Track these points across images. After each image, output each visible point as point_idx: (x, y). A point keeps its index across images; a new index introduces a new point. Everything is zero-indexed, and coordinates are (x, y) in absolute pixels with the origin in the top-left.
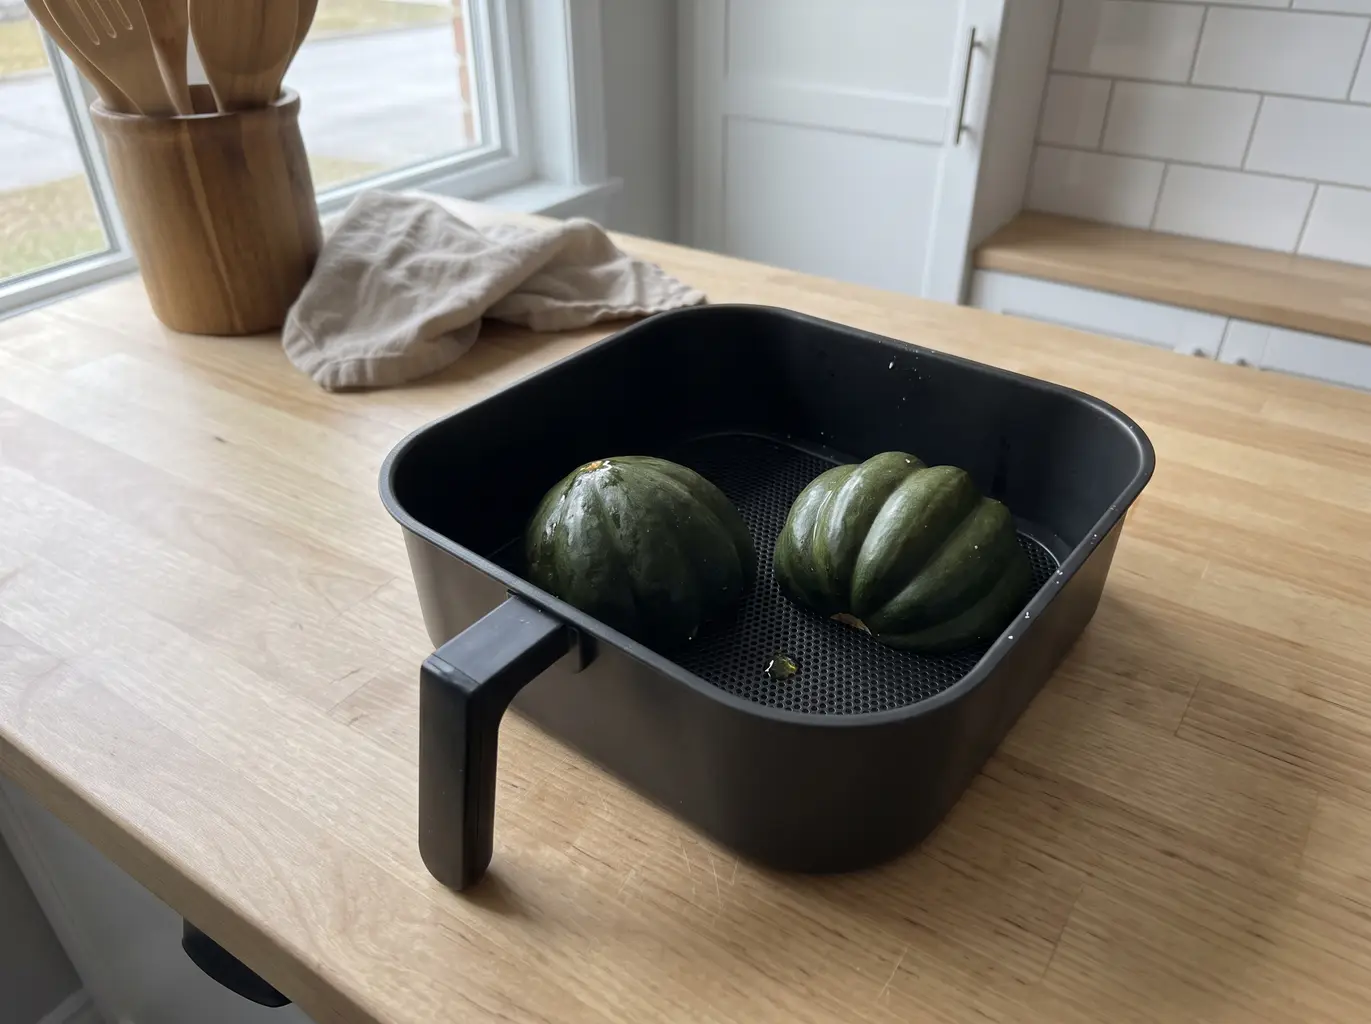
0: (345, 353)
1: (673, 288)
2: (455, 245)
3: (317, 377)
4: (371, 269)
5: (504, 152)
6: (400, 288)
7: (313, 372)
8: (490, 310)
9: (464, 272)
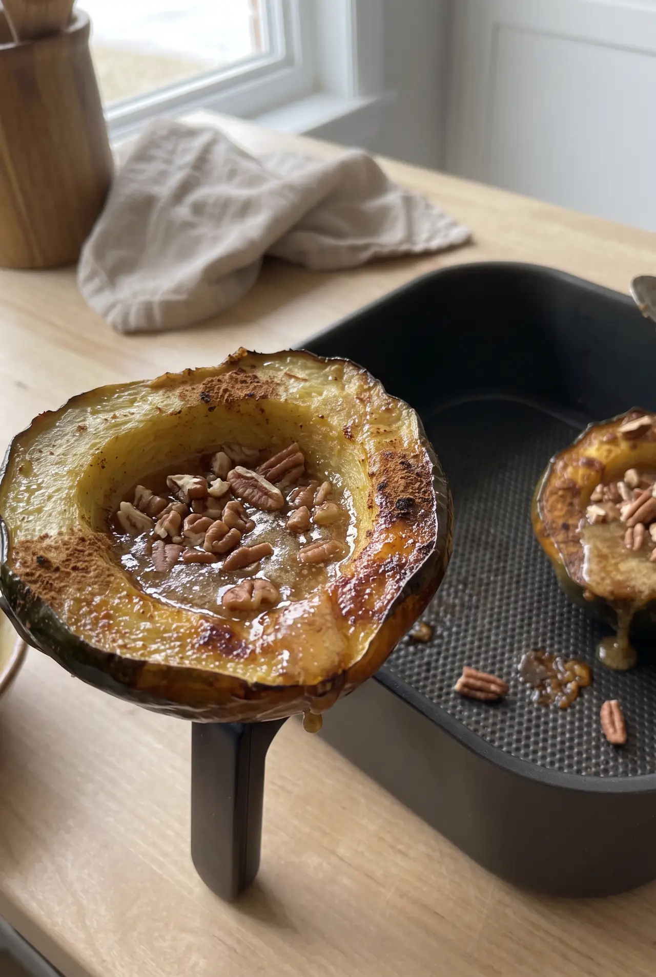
0: (135, 295)
1: (441, 223)
2: (237, 180)
3: (110, 318)
4: (160, 205)
5: (288, 61)
6: (187, 225)
7: (105, 314)
8: (272, 247)
9: (246, 208)
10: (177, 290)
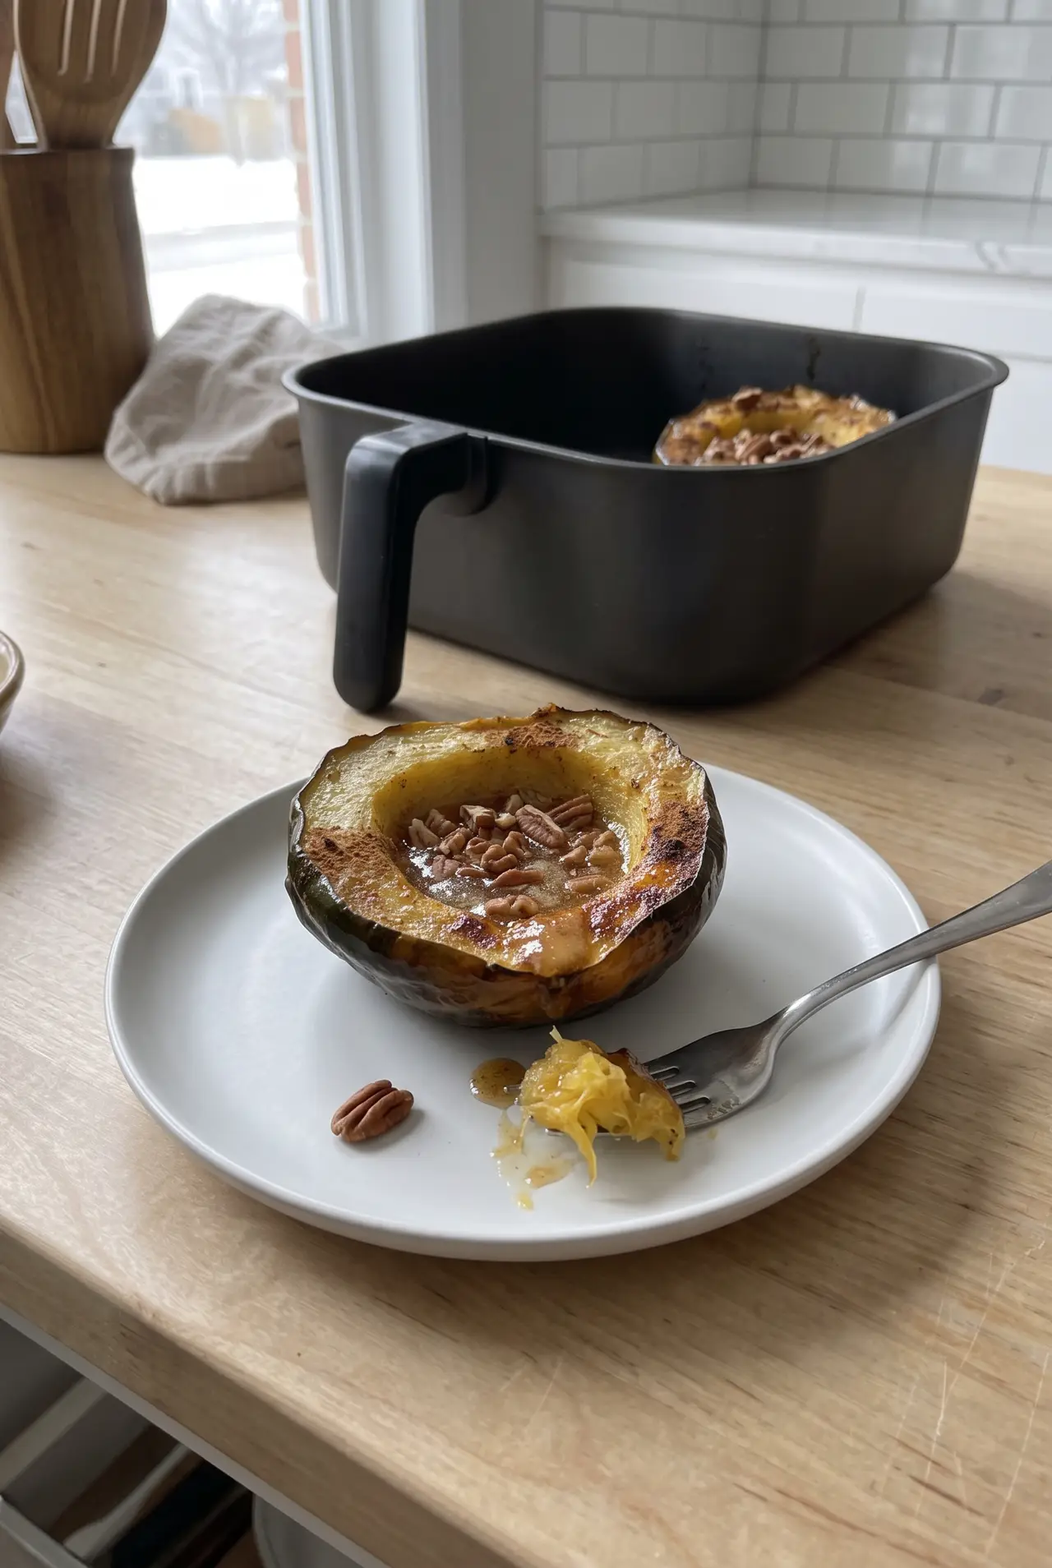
10: (236, 451)
